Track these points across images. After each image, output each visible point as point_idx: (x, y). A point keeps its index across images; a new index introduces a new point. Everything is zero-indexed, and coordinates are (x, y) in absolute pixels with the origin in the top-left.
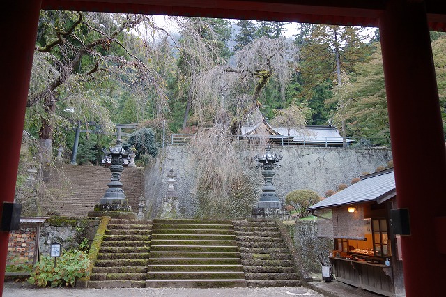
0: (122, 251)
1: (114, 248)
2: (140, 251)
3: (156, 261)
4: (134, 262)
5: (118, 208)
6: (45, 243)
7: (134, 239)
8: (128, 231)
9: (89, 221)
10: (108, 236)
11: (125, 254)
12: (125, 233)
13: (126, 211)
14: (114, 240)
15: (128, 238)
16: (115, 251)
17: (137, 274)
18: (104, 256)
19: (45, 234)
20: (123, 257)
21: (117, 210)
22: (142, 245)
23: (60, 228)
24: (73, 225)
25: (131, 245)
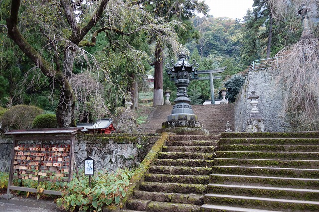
0: (176, 172)
1: (167, 167)
2: (198, 173)
3: (218, 188)
4: (187, 188)
5: (184, 124)
6: (111, 161)
7: (193, 157)
8: (188, 147)
9: (150, 137)
10: (165, 153)
11: (177, 176)
12: (184, 150)
13: (193, 127)
14: (170, 157)
15: (187, 156)
16: (168, 172)
17: (188, 206)
18: (153, 178)
19: (110, 152)
20: (176, 180)
21: (182, 126)
22: (203, 164)
23: (123, 146)
24: (134, 142)
25: (189, 164)
